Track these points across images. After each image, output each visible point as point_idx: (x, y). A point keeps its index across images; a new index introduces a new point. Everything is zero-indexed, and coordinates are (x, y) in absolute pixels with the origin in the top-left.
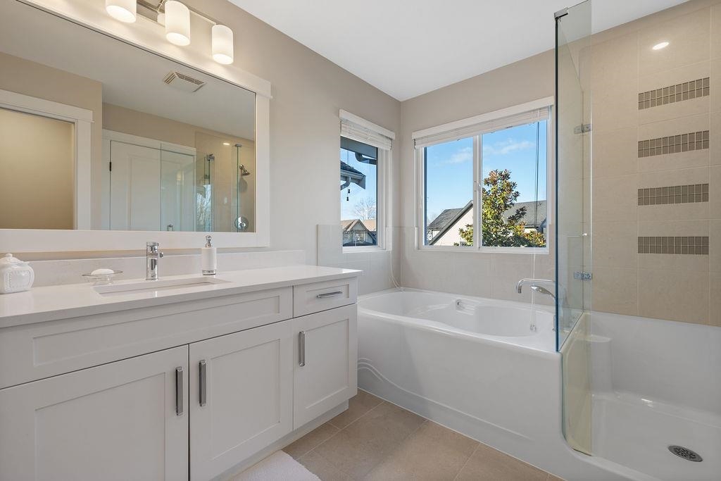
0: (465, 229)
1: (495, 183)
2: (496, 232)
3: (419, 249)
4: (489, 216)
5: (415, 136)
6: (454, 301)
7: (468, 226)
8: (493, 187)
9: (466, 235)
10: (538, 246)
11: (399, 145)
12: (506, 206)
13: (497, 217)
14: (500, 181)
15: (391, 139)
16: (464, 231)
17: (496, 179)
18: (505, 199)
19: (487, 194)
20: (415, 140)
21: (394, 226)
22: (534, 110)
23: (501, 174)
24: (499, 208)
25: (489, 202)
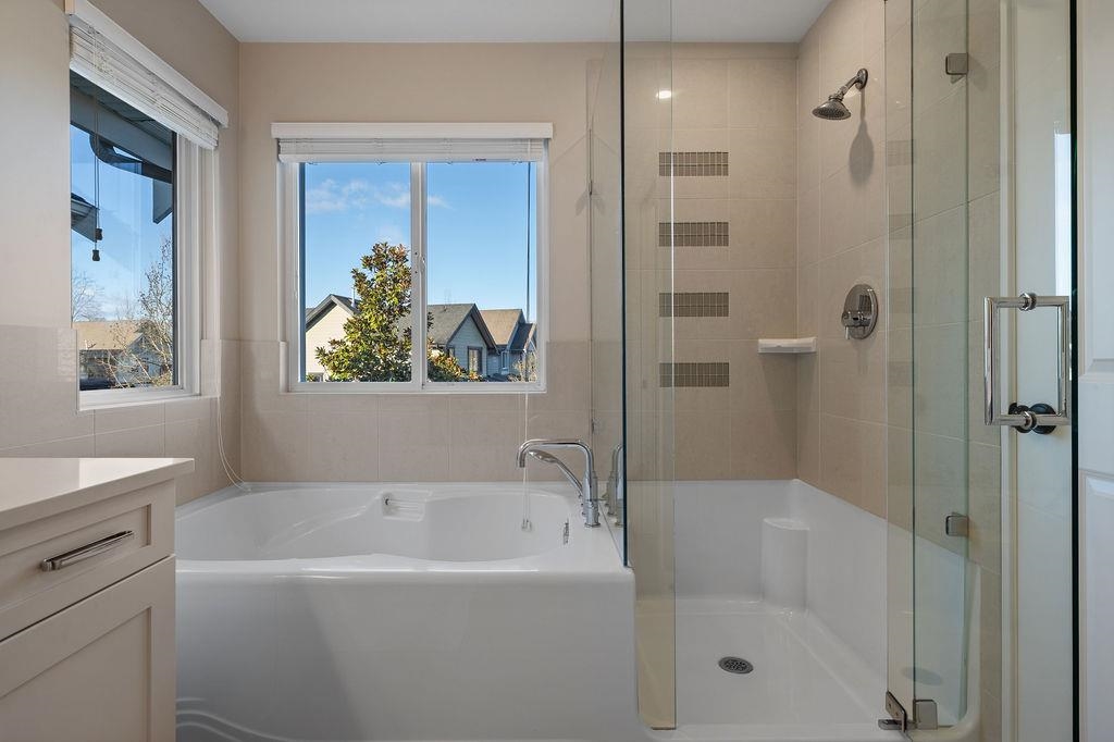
0: (328, 349)
1: (382, 266)
2: (385, 355)
3: (288, 390)
4: (374, 326)
5: (279, 130)
6: (378, 497)
7: (334, 342)
8: (379, 273)
9: (329, 360)
10: (456, 379)
11: (236, 141)
12: (401, 310)
13: (386, 329)
14: (391, 264)
15: (218, 124)
16: (327, 352)
17: (384, 260)
18: (400, 297)
19: (370, 284)
20: (278, 140)
21: (224, 336)
22: (521, 140)
23: (392, 251)
24: (390, 311)
25: (373, 299)
